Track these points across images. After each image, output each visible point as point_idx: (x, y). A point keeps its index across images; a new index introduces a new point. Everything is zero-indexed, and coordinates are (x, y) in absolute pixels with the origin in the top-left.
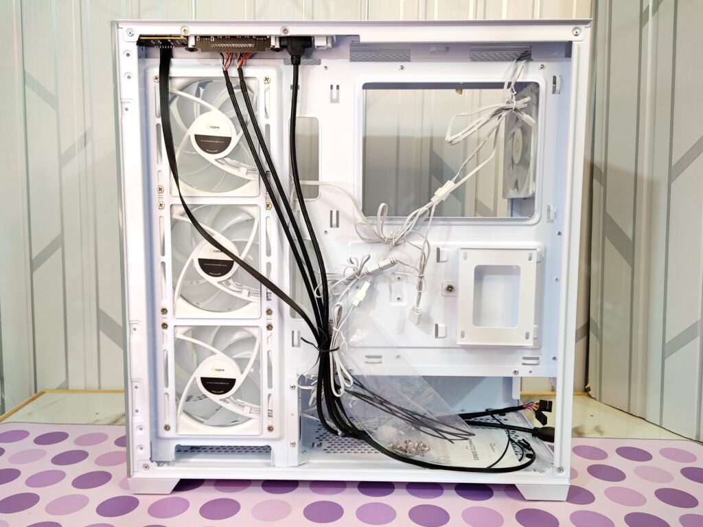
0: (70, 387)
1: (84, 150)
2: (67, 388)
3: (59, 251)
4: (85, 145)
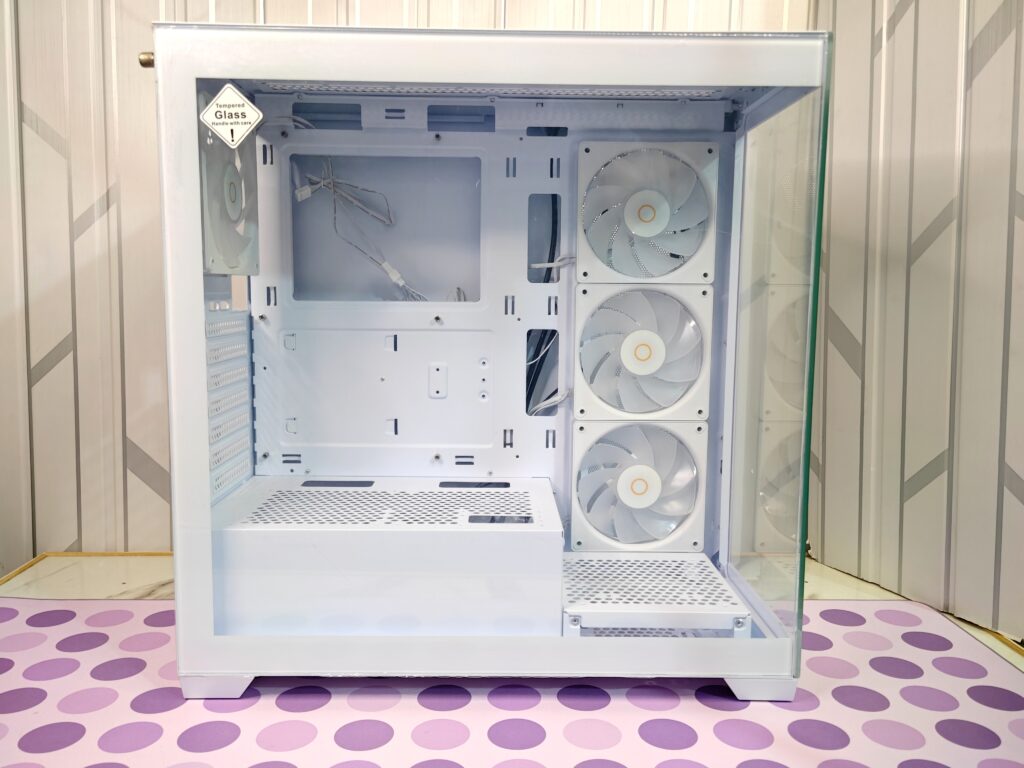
0: (84, 550)
1: (106, 215)
2: (80, 550)
3: (70, 356)
4: (108, 208)
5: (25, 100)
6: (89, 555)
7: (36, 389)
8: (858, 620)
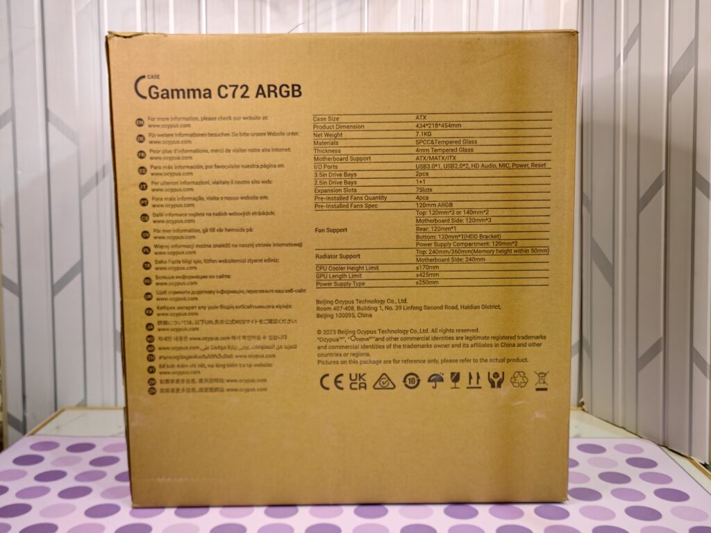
0: (89, 405)
2: (86, 405)
3: (79, 276)
5: (50, 107)
6: (93, 409)
7: (57, 298)
8: (601, 450)
